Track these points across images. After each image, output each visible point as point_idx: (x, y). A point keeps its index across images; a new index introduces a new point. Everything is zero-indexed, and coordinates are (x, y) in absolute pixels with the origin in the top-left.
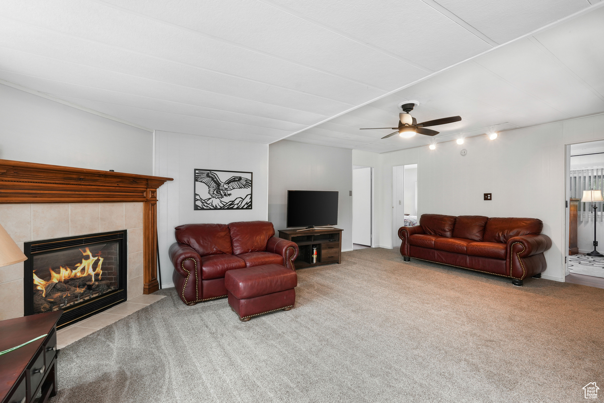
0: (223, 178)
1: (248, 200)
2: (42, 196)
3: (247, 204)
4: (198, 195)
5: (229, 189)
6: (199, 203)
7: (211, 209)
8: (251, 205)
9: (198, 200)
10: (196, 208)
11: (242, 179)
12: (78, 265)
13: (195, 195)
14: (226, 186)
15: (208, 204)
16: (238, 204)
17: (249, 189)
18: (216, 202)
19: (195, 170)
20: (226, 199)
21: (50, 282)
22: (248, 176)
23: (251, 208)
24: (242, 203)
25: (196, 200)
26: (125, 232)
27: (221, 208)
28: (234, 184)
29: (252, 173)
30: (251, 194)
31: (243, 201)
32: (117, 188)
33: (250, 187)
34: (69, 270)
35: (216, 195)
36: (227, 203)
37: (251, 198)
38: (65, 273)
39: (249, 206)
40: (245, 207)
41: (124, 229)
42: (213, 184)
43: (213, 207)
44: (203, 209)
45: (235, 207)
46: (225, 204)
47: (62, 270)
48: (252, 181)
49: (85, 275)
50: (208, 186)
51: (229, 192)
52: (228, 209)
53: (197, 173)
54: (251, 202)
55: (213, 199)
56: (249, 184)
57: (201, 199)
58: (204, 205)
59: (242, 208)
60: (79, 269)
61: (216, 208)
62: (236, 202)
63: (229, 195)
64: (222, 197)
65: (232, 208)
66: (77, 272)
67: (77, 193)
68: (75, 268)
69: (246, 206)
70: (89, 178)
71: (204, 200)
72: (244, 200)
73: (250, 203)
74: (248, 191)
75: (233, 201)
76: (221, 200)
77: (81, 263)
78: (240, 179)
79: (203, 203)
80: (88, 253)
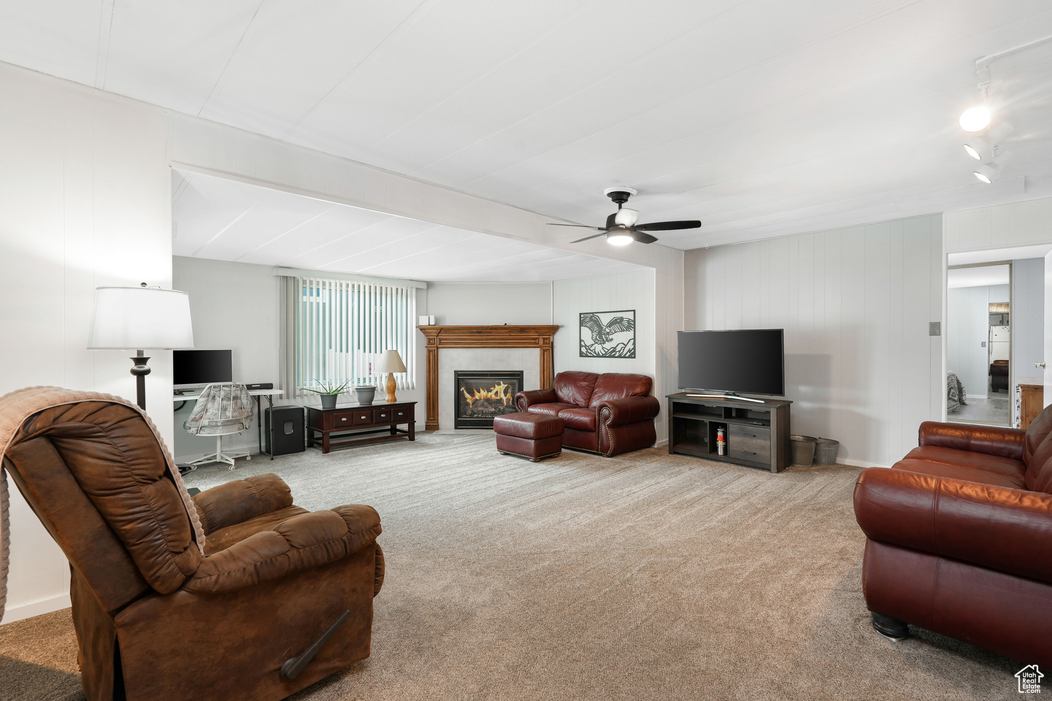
0: (605, 319)
1: (630, 346)
2: (460, 343)
3: (629, 351)
4: (583, 341)
5: (610, 333)
6: (584, 350)
7: (594, 356)
8: (634, 353)
9: (583, 346)
10: (582, 355)
11: (624, 320)
12: (493, 388)
13: (581, 341)
14: (608, 330)
15: (592, 351)
16: (619, 351)
17: (632, 332)
18: (598, 348)
19: (580, 314)
20: (608, 345)
21: (474, 398)
22: (630, 316)
23: (635, 357)
24: (624, 350)
25: (581, 346)
26: (522, 372)
27: (604, 356)
28: (616, 327)
29: (634, 311)
30: (634, 339)
31: (625, 347)
32: (510, 337)
33: (633, 329)
34: (486, 392)
35: (599, 340)
36: (609, 350)
37: (634, 344)
38: (483, 393)
39: (632, 355)
40: (627, 356)
41: (521, 370)
42: (596, 328)
43: (595, 353)
44: (587, 356)
45: (616, 355)
46: (607, 351)
47: (482, 391)
48: (634, 321)
49: (498, 398)
50: (591, 330)
51: (611, 337)
52: (610, 357)
53: (583, 318)
54: (634, 348)
55: (596, 345)
56: (631, 325)
57: (586, 345)
58: (588, 352)
59: (624, 357)
60: (494, 392)
61: (598, 356)
62: (618, 349)
63: (612, 340)
64: (604, 343)
65: (614, 357)
66: (491, 395)
67: (480, 341)
68: (491, 391)
69: (628, 354)
70: (485, 331)
71: (588, 347)
72: (626, 345)
73: (633, 351)
74: (630, 334)
75: (615, 348)
76: (604, 346)
77: (495, 387)
78: (622, 319)
79: (587, 349)
80: (501, 382)
